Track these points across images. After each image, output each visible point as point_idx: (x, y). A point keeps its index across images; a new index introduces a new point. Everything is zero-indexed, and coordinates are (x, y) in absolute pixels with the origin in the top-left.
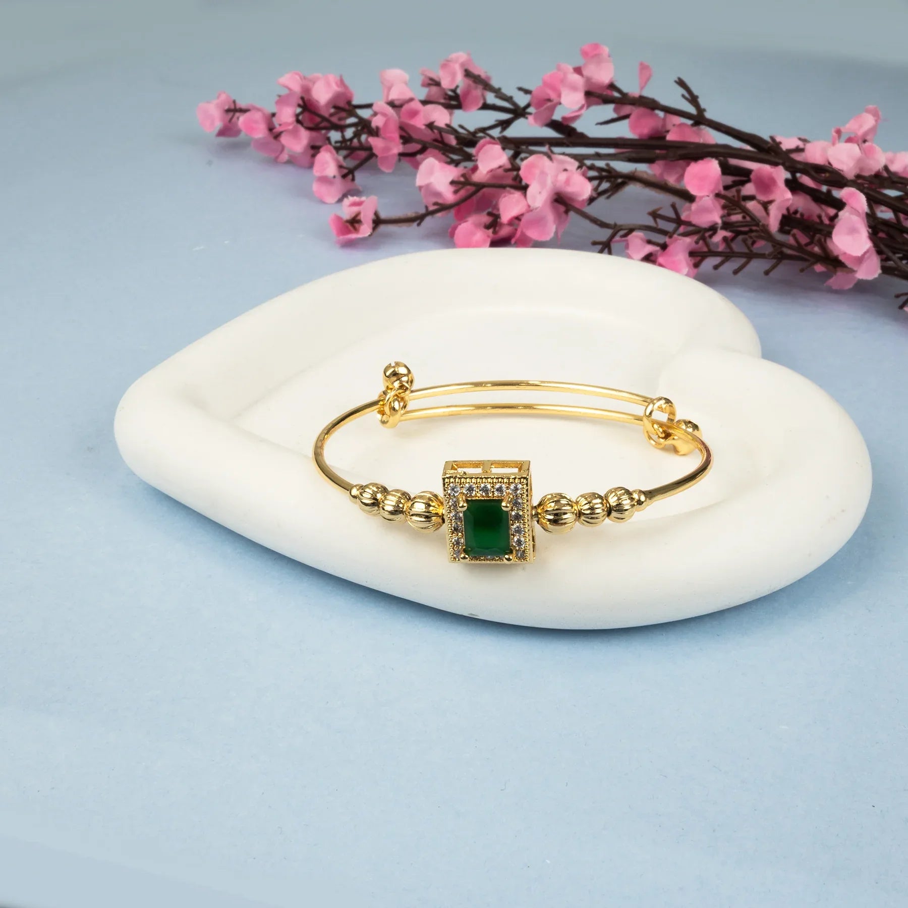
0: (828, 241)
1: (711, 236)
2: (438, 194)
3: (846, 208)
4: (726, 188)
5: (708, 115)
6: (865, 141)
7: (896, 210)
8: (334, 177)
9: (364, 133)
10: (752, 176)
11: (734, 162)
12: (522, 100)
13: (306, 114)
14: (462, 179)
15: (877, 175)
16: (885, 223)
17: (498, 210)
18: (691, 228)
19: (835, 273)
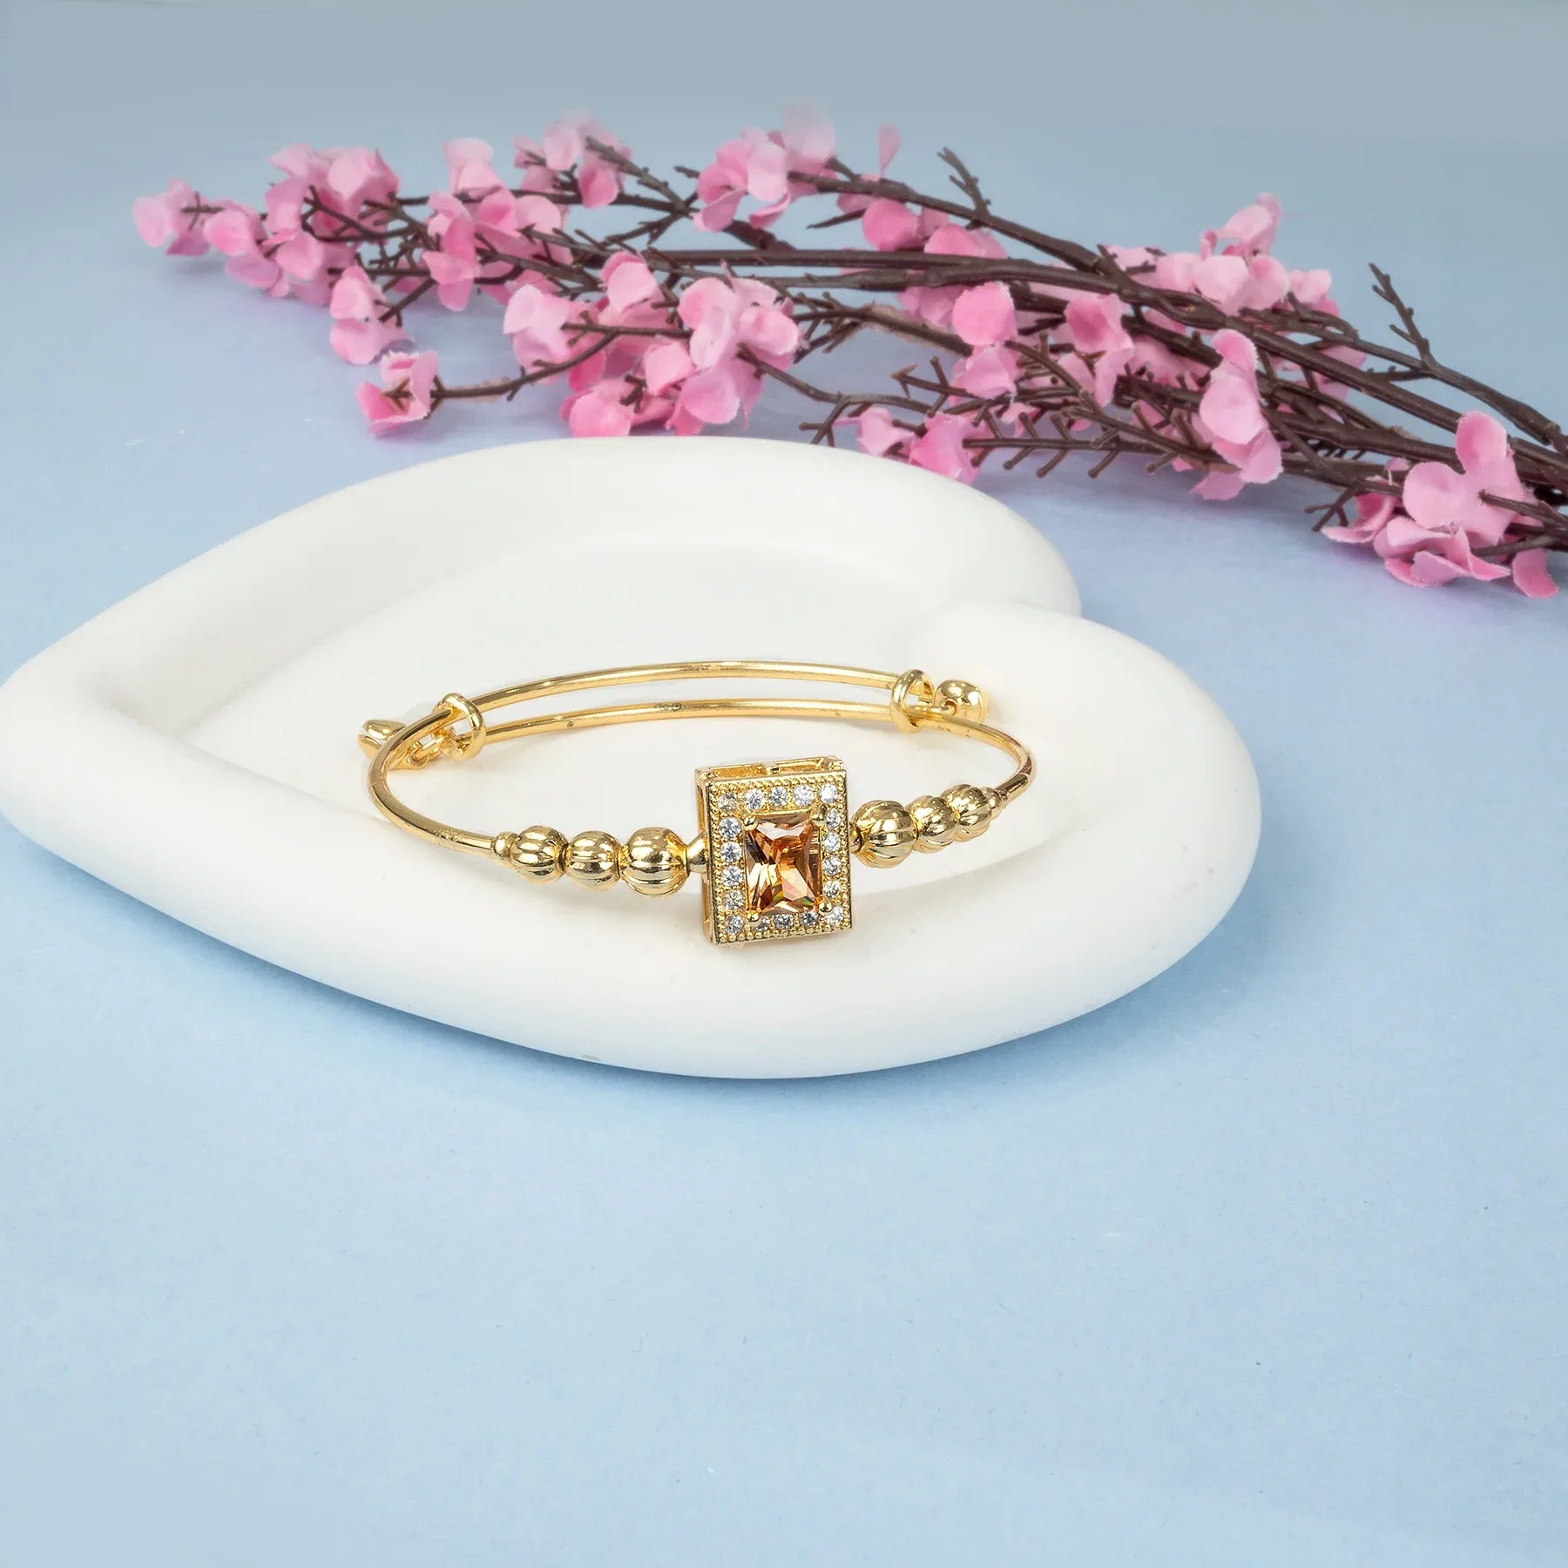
0: (1194, 418)
1: (1000, 414)
2: (542, 347)
3: (1223, 365)
4: (1026, 332)
5: (994, 210)
6: (1255, 253)
7: (1308, 368)
8: (367, 320)
9: (419, 246)
10: (1067, 312)
11: (1037, 288)
12: (683, 188)
13: (320, 215)
14: (583, 322)
15: (1276, 310)
16: (1290, 388)
17: (643, 372)
18: (967, 400)
19: (1207, 472)
